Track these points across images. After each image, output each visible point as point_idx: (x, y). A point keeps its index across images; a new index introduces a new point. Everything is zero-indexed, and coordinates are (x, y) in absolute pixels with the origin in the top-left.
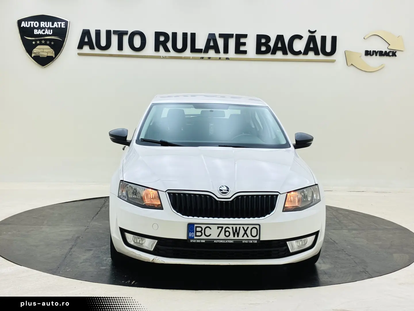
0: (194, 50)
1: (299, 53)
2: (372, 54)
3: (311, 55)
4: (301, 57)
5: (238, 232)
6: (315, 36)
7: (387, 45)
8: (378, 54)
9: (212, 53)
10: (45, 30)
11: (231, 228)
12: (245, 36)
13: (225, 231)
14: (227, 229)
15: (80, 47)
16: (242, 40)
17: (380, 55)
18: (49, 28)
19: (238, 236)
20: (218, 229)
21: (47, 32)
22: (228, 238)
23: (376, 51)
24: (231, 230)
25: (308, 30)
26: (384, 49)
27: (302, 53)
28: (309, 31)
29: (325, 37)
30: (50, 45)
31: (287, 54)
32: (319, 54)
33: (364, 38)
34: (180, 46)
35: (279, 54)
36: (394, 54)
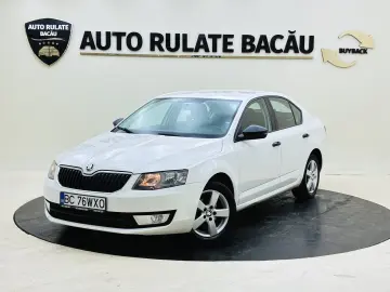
0: (186, 49)
1: (280, 51)
2: (345, 52)
3: (291, 52)
4: (282, 55)
8: (351, 52)
9: (202, 52)
10: (50, 32)
12: (232, 36)
15: (82, 47)
16: (229, 40)
18: (54, 31)
21: (52, 34)
23: (350, 49)
25: (288, 31)
27: (283, 51)
29: (304, 36)
30: (55, 46)
31: (269, 52)
32: (298, 52)
33: (338, 38)
34: (173, 45)
35: (263, 53)
36: (365, 52)
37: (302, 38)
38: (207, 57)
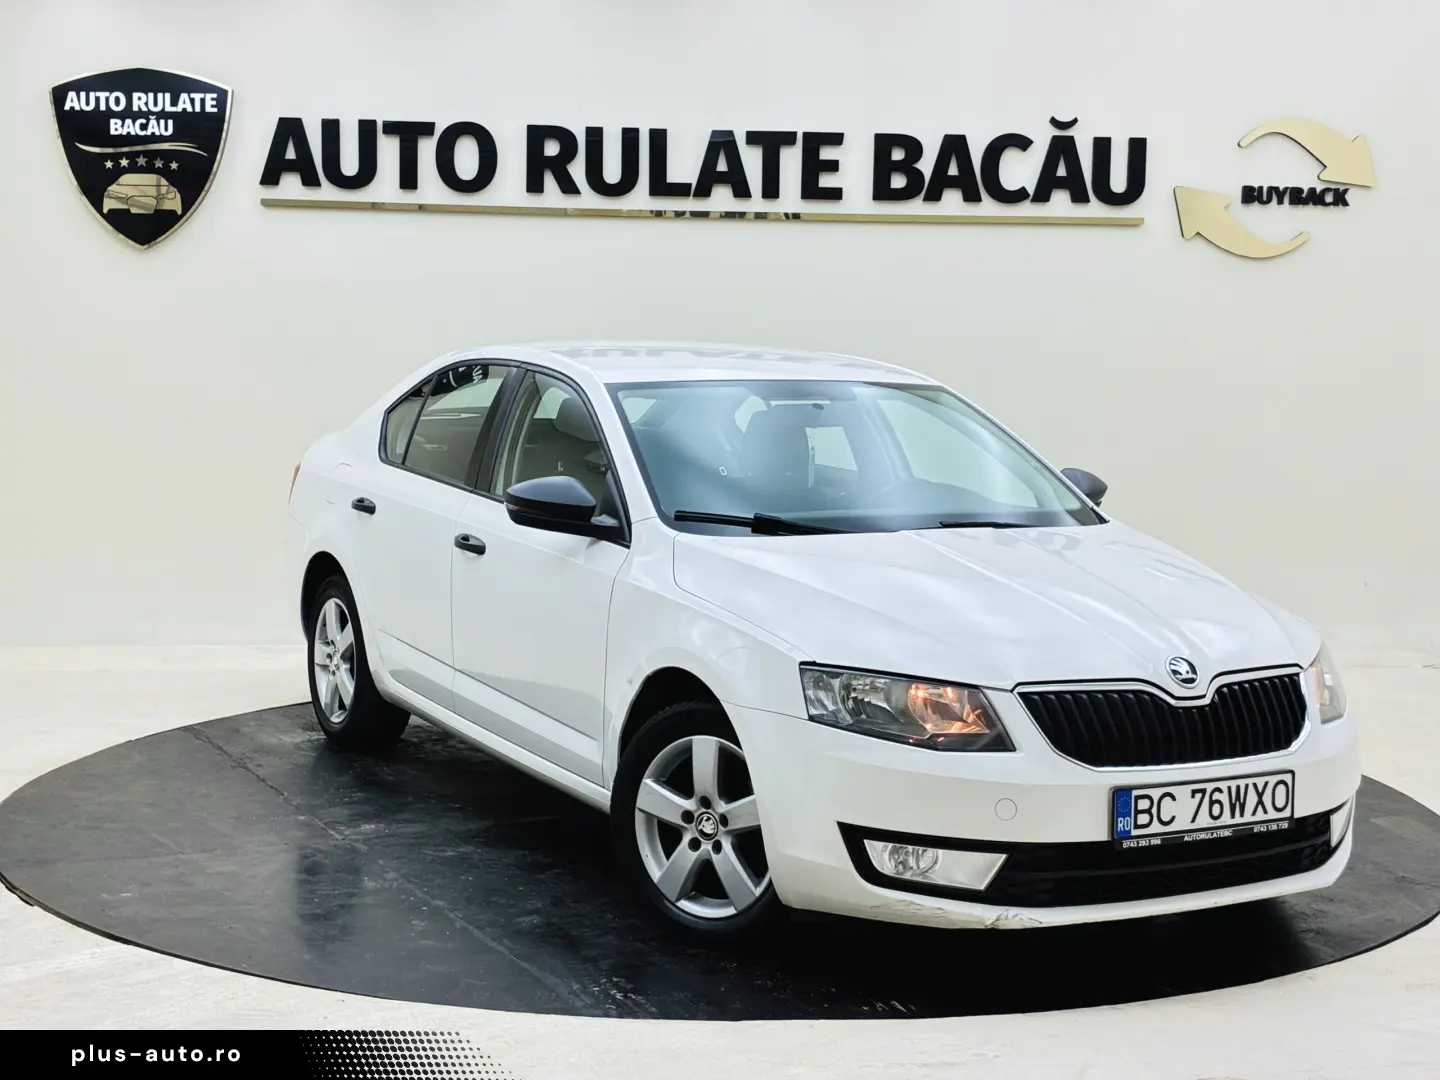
0: (661, 187)
1: (1020, 196)
2: (1265, 199)
3: (1060, 200)
4: (1026, 209)
5: (1242, 801)
6: (1072, 137)
7: (1318, 168)
8: (1286, 199)
9: (722, 198)
10: (148, 120)
11: (1225, 791)
12: (836, 139)
13: (1212, 803)
14: (1216, 796)
15: (270, 177)
16: (827, 153)
17: (1292, 202)
18: (162, 115)
19: (1242, 815)
20: (1193, 796)
21: (155, 128)
22: (1218, 823)
23: (1281, 189)
24: (1224, 798)
25: (1049, 118)
26: (1306, 181)
27: (1029, 195)
28: (1054, 122)
29: (1108, 140)
30: (164, 172)
31: (978, 199)
32: (1086, 200)
33: (1239, 145)
34: (612, 172)
35: (952, 200)
36: (1340, 199)
37: (1102, 146)
38: (742, 215)
